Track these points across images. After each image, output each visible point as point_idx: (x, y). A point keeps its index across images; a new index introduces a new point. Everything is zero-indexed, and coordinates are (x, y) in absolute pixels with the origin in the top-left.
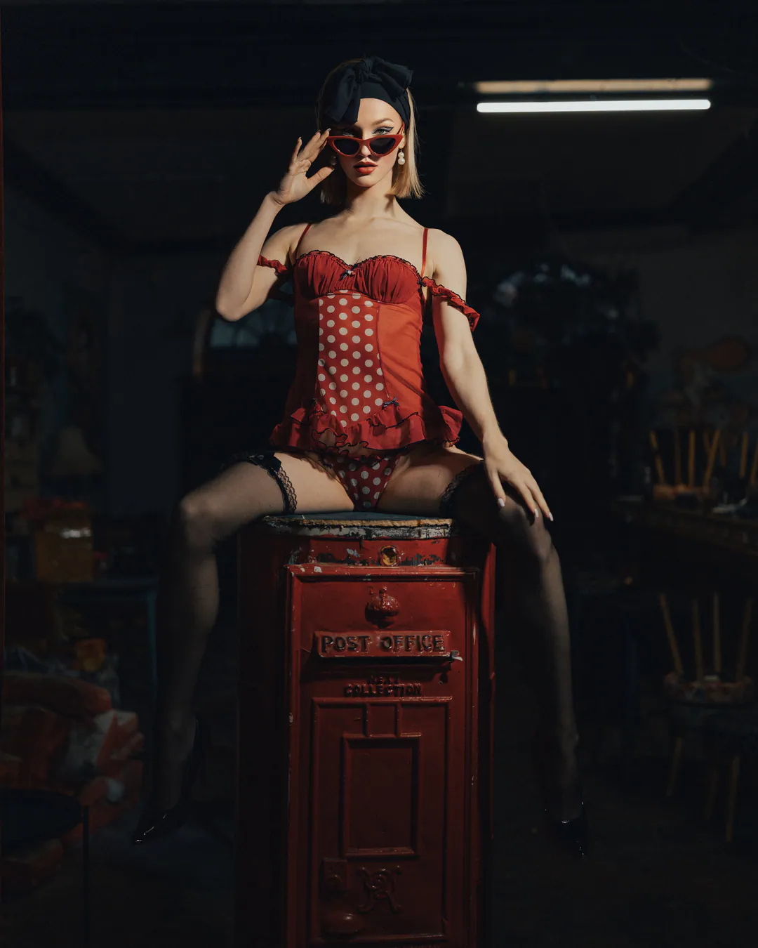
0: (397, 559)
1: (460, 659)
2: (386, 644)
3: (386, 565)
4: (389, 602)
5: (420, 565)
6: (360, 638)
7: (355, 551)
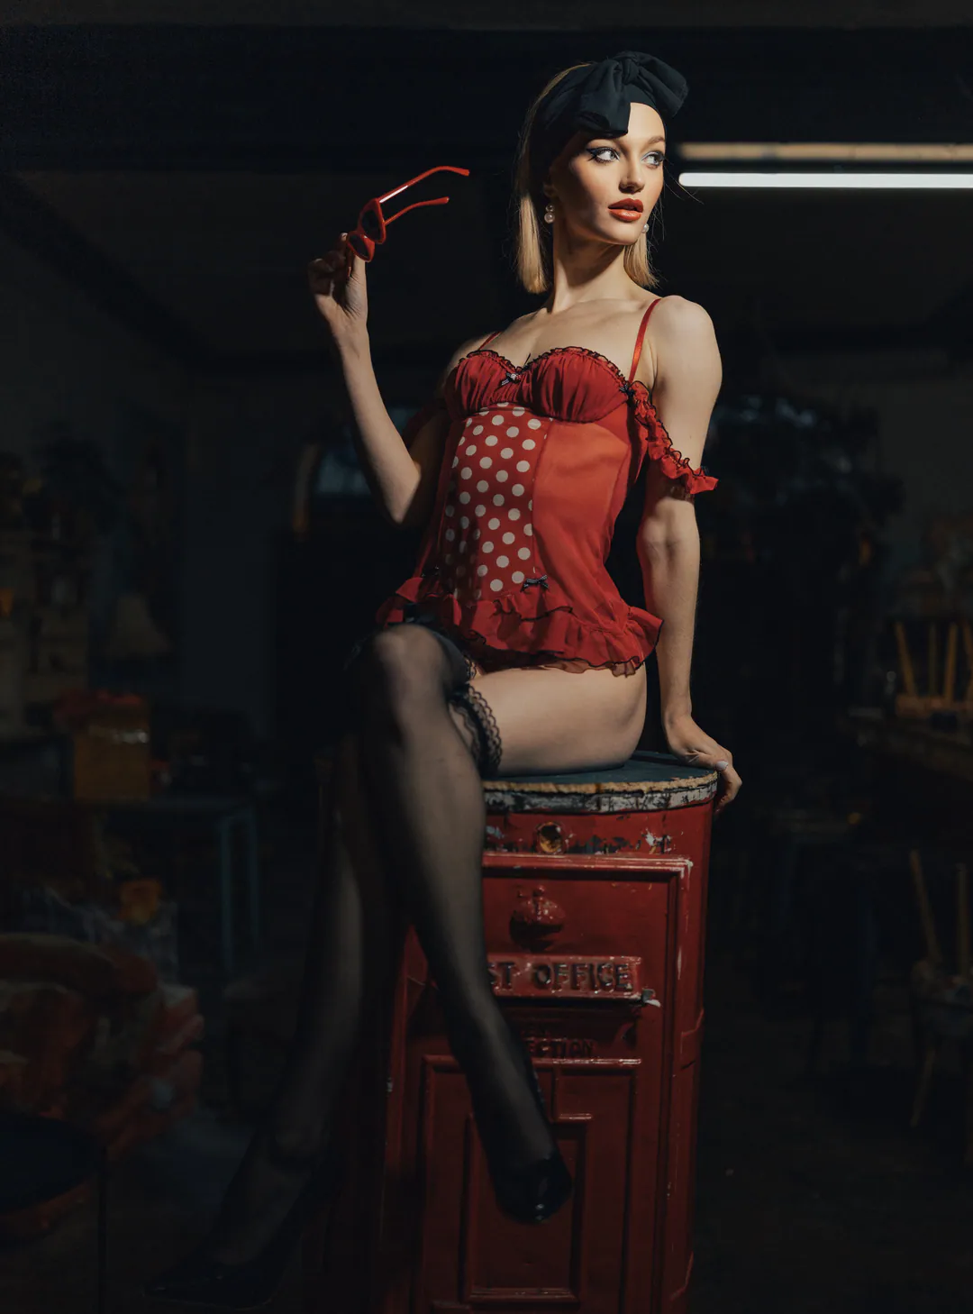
0: (563, 843)
1: (656, 1003)
2: (542, 976)
3: (544, 853)
4: (547, 909)
5: (599, 853)
6: (500, 965)
7: (498, 829)
